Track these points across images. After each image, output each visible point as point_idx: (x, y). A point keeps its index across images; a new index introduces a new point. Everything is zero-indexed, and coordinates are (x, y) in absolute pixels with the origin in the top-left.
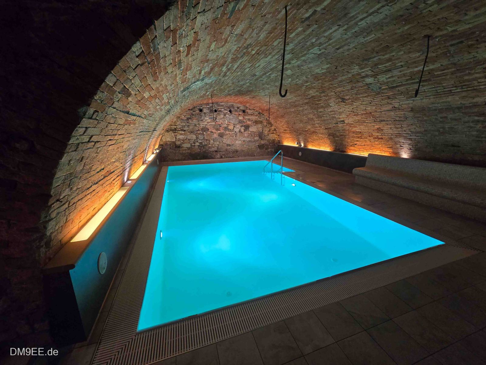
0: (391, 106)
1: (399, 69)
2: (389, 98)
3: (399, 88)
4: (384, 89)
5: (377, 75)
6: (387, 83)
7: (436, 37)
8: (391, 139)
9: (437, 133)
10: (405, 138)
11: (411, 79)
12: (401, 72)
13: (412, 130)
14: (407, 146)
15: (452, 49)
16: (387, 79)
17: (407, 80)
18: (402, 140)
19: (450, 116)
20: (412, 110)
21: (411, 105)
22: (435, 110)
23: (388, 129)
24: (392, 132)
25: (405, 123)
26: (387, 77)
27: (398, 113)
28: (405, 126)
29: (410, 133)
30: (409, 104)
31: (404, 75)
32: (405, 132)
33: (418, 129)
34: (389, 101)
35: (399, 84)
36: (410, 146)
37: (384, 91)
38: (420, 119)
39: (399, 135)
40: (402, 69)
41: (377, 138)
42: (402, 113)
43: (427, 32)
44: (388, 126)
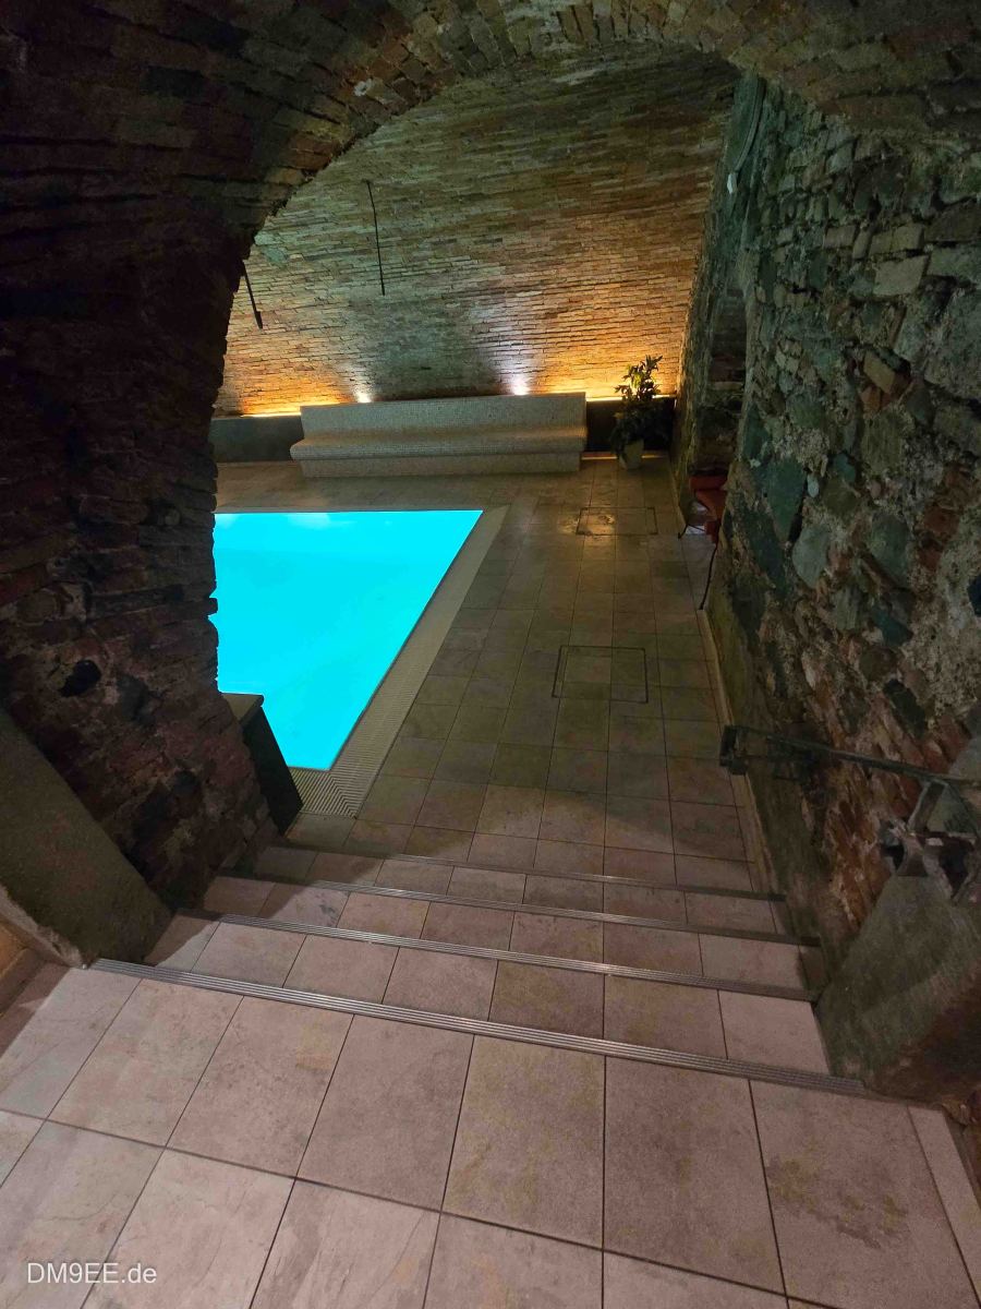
0: (314, 296)
1: (322, 225)
2: (307, 280)
3: (323, 261)
4: (294, 261)
5: (279, 229)
6: (301, 247)
7: (378, 186)
8: (329, 367)
9: (398, 348)
10: (354, 363)
11: (342, 246)
12: (323, 229)
13: (362, 346)
14: (361, 378)
15: (395, 206)
16: (298, 239)
17: (335, 247)
18: (348, 367)
19: (408, 317)
20: (351, 305)
21: (347, 296)
22: (386, 305)
23: (319, 347)
24: (327, 353)
25: (346, 331)
26: (301, 235)
27: (329, 311)
28: (347, 338)
29: (358, 351)
30: (344, 293)
31: (330, 237)
32: (350, 351)
33: (370, 344)
34: (307, 285)
35: (321, 252)
36: (367, 378)
37: (295, 265)
38: (367, 322)
39: (341, 358)
40: (327, 225)
41: (303, 368)
42: (336, 311)
43: (368, 176)
44: (317, 340)
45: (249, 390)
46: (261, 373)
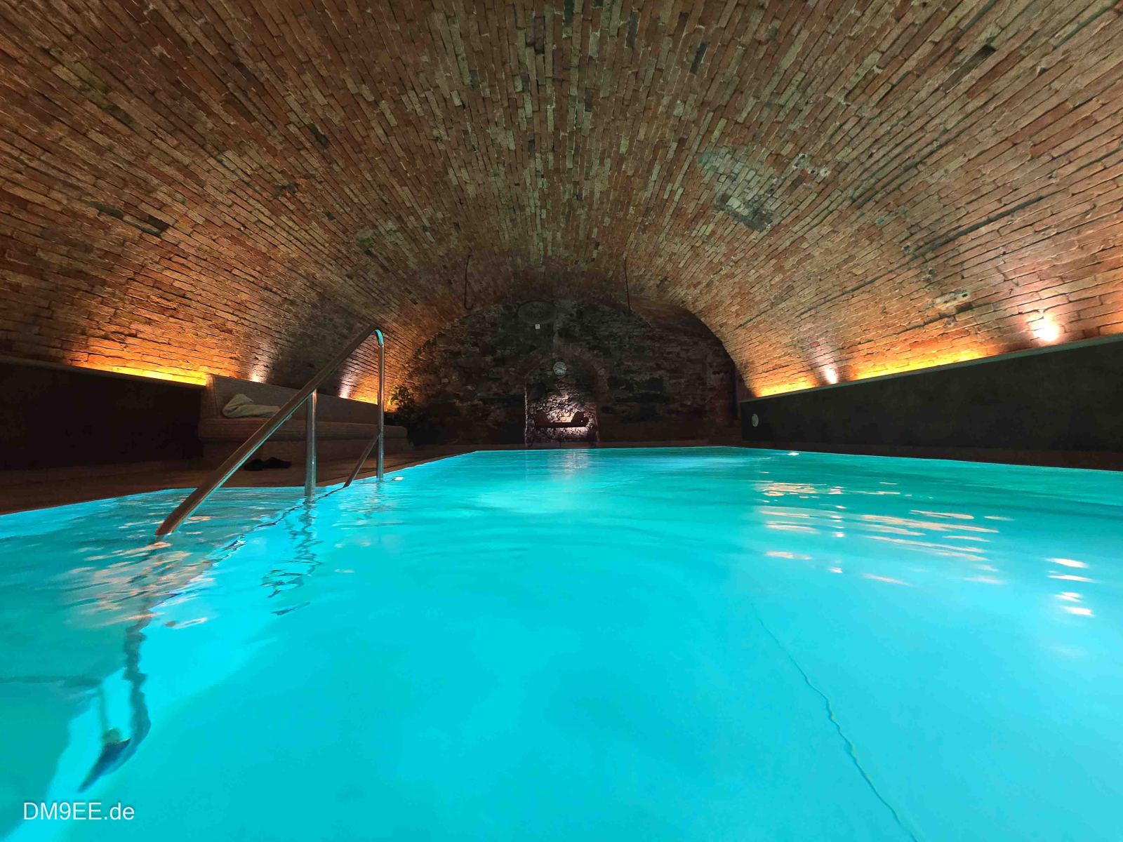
45: (114, 328)
46: (163, 310)
